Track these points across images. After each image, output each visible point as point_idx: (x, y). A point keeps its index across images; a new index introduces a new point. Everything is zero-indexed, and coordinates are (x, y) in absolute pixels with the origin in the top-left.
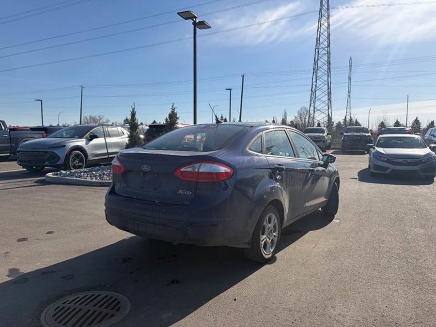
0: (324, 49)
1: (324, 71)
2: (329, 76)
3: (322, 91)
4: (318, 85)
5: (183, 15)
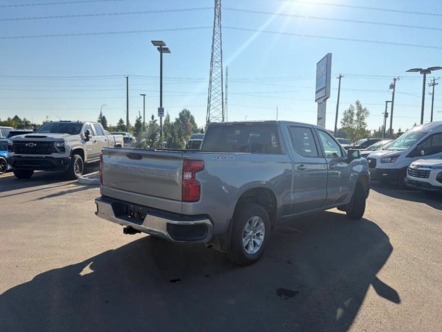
0: (217, 62)
1: (217, 82)
2: (222, 87)
3: (216, 100)
4: (212, 94)
5: (155, 43)
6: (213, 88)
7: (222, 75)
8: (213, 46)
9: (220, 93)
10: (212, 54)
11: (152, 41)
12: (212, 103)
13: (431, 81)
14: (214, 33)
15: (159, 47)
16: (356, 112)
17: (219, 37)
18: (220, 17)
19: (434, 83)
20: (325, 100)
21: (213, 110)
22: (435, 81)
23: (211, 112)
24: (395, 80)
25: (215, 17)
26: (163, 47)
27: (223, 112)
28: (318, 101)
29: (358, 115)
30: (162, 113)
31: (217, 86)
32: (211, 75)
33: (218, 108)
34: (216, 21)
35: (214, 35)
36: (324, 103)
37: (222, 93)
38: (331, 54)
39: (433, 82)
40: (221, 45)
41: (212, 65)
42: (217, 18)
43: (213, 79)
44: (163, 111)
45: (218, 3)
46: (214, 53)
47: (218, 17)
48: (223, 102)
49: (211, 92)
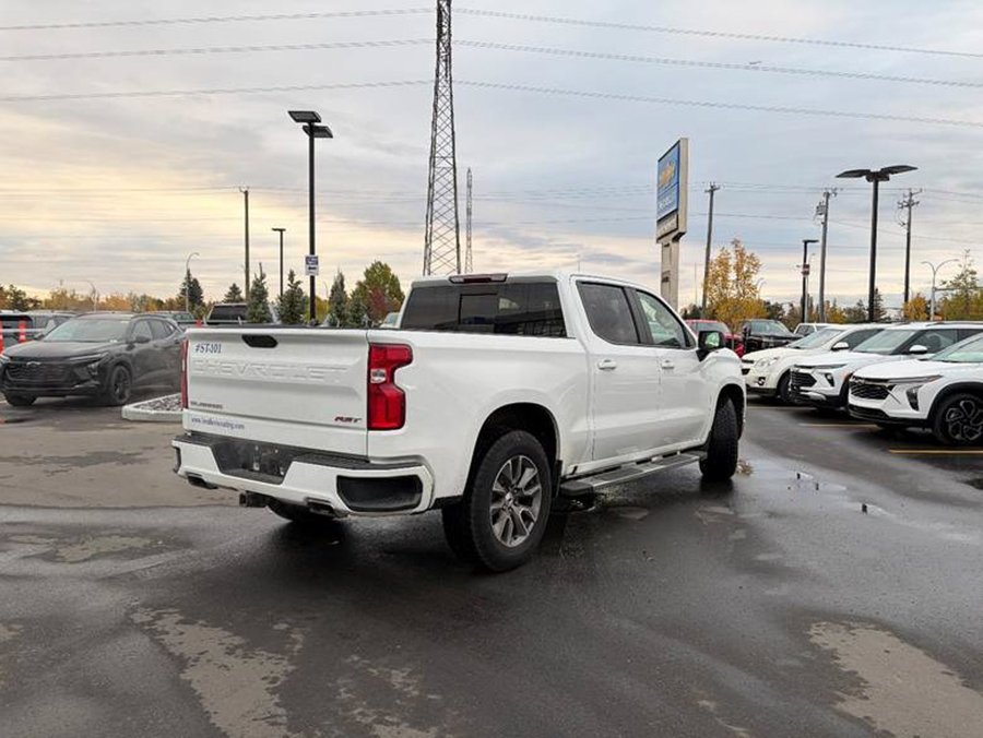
0: (444, 158)
1: (446, 202)
2: (456, 213)
3: (445, 241)
4: (434, 228)
5: (297, 116)
6: (436, 215)
7: (455, 187)
8: (434, 123)
9: (453, 226)
10: (434, 140)
11: (290, 113)
12: (434, 246)
13: (905, 196)
14: (436, 94)
15: (306, 124)
16: (732, 262)
17: (448, 104)
18: (448, 60)
19: (910, 200)
20: (676, 239)
21: (438, 263)
22: (913, 197)
23: (433, 267)
24: (828, 195)
25: (438, 59)
26: (317, 124)
28: (662, 240)
29: (738, 268)
30: (314, 268)
31: (445, 209)
32: (431, 186)
33: (448, 257)
34: (441, 69)
35: (436, 99)
36: (675, 244)
37: (457, 226)
38: (686, 139)
39: (907, 199)
40: (452, 122)
41: (433, 165)
42: (444, 64)
43: (436, 196)
44: (317, 263)
45: (445, 30)
46: (438, 140)
47: (446, 61)
48: (458, 246)
49: (431, 223)
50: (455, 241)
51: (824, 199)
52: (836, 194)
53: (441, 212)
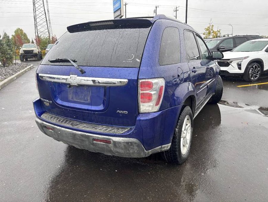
1: (40, 4)
2: (44, 8)
3: (41, 18)
4: (37, 14)
6: (37, 9)
9: (43, 13)
12: (38, 20)
13: (175, 8)
19: (176, 10)
20: (121, 18)
21: (40, 27)
22: (177, 9)
23: (38, 29)
24: (156, 7)
27: (48, 28)
33: (43, 24)
37: (45, 13)
39: (176, 9)
43: (36, 2)
48: (47, 21)
49: (35, 12)
50: (45, 19)
51: (156, 8)
52: (158, 7)
53: (39, 8)
